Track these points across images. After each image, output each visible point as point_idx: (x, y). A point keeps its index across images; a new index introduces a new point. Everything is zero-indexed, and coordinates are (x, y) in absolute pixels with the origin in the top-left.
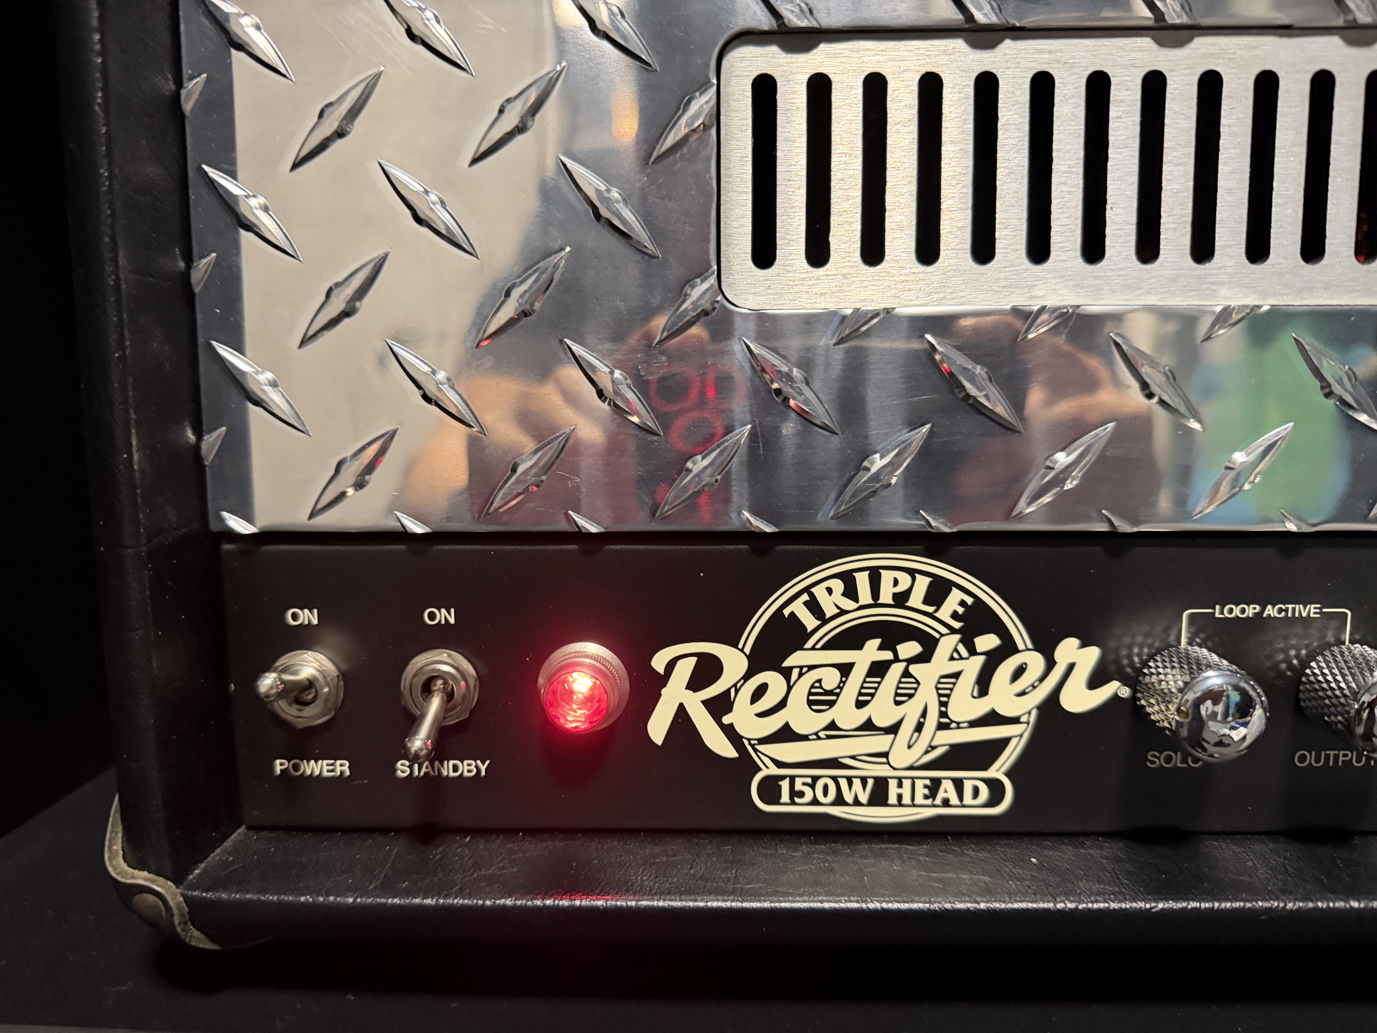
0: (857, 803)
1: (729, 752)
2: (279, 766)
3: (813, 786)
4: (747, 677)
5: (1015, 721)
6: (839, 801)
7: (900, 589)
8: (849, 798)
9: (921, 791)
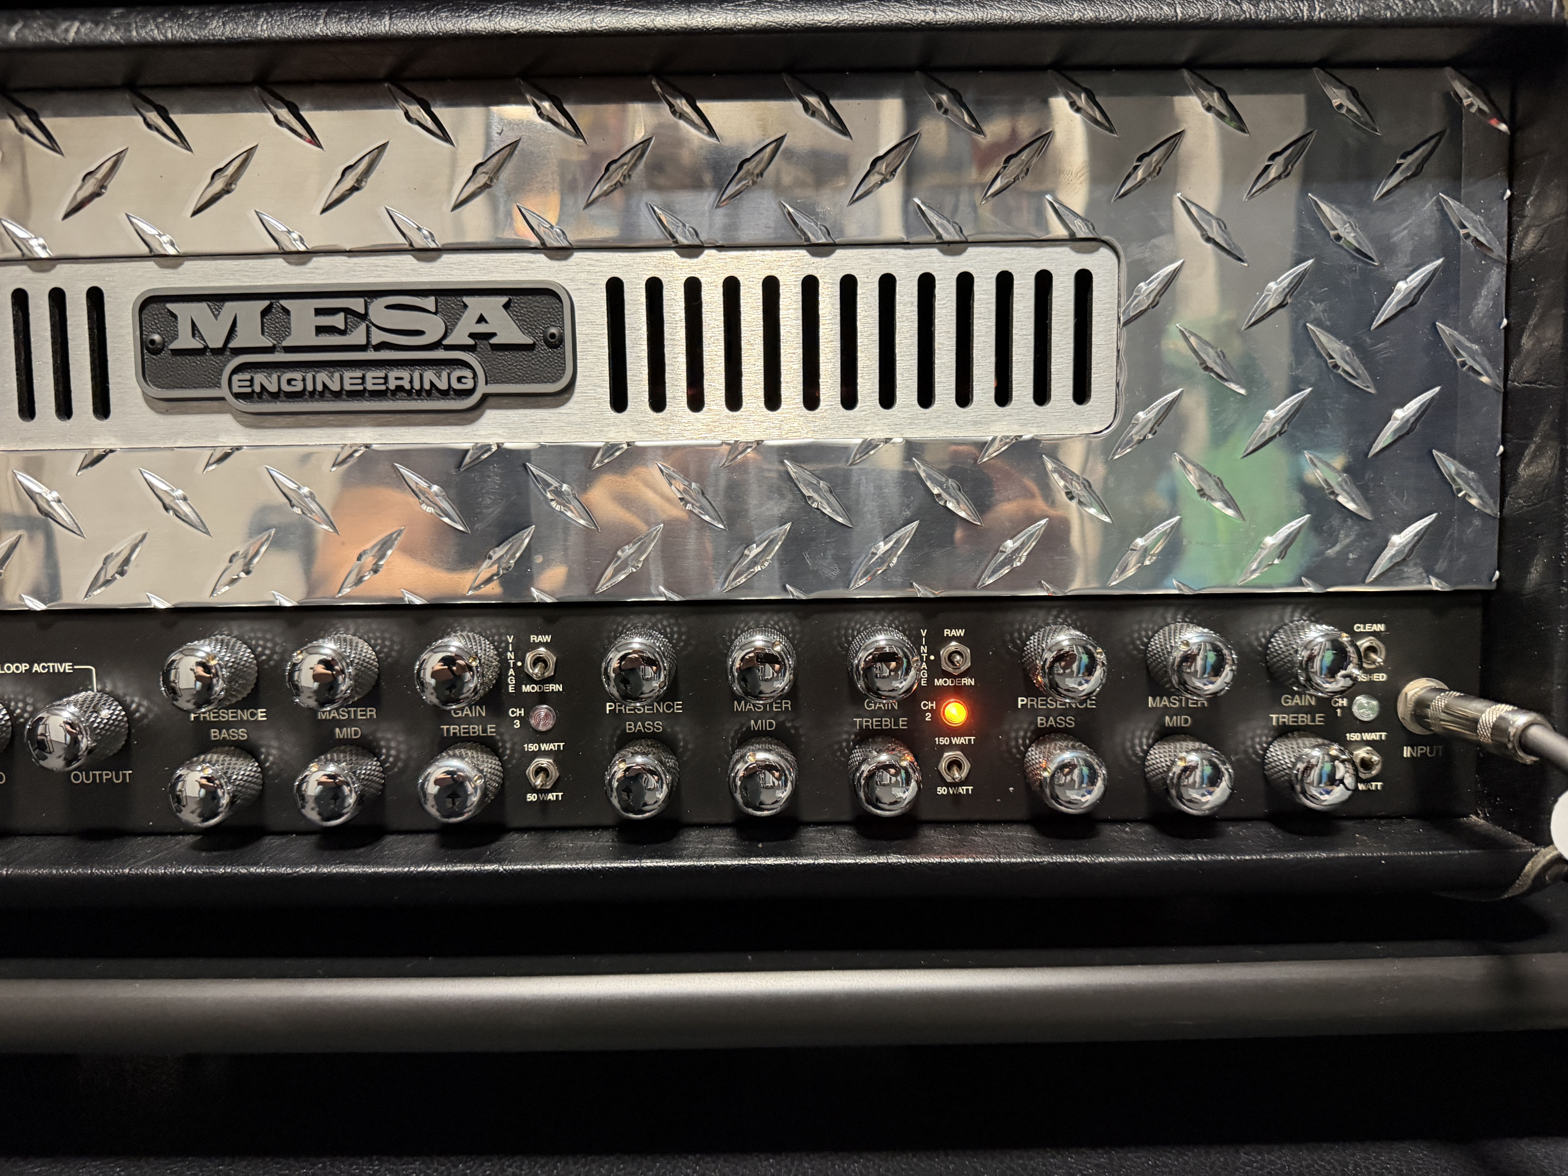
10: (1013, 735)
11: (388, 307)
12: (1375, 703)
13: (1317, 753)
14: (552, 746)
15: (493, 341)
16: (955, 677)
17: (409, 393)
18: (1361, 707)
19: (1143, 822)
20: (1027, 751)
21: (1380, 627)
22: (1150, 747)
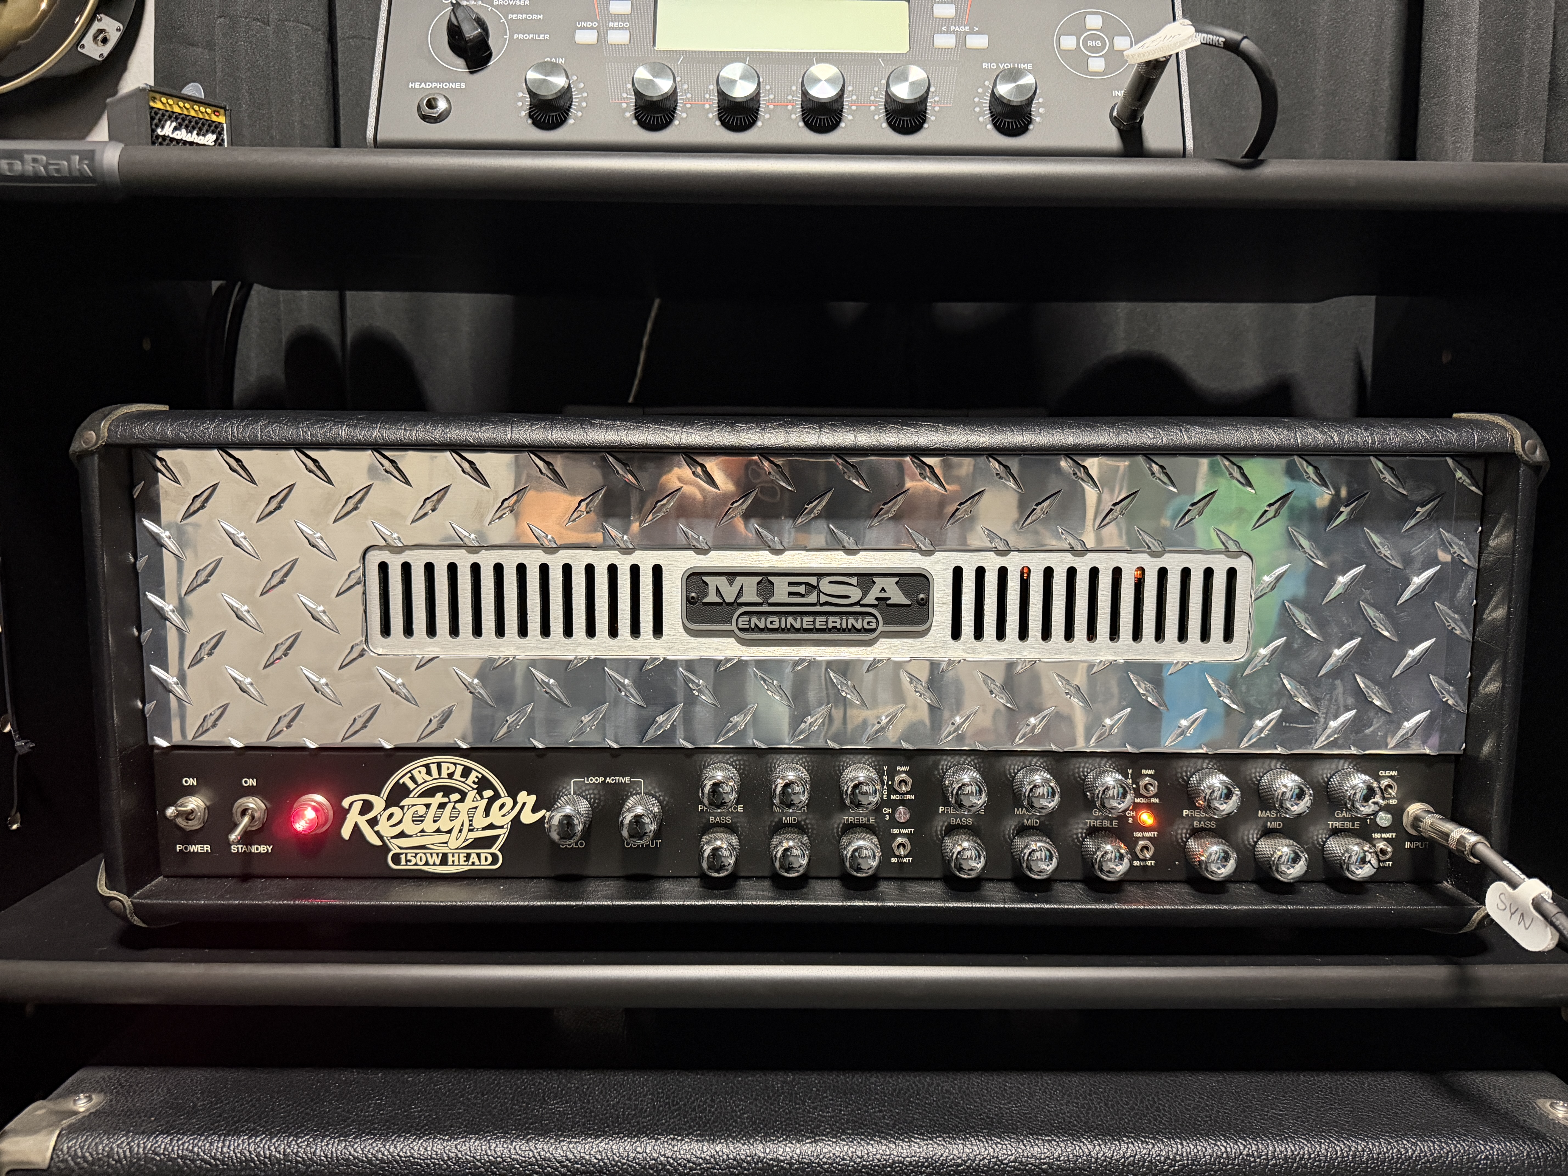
0: (434, 864)
1: (379, 843)
2: (179, 847)
3: (415, 857)
4: (385, 810)
5: (502, 827)
6: (427, 863)
7: (450, 771)
8: (431, 862)
9: (462, 859)
10: (1179, 831)
11: (830, 582)
12: (1389, 816)
13: (1356, 848)
14: (906, 831)
15: (889, 602)
16: (1147, 798)
17: (839, 630)
18: (1381, 818)
19: (1253, 882)
20: (1187, 841)
21: (1395, 773)
22: (1258, 839)
